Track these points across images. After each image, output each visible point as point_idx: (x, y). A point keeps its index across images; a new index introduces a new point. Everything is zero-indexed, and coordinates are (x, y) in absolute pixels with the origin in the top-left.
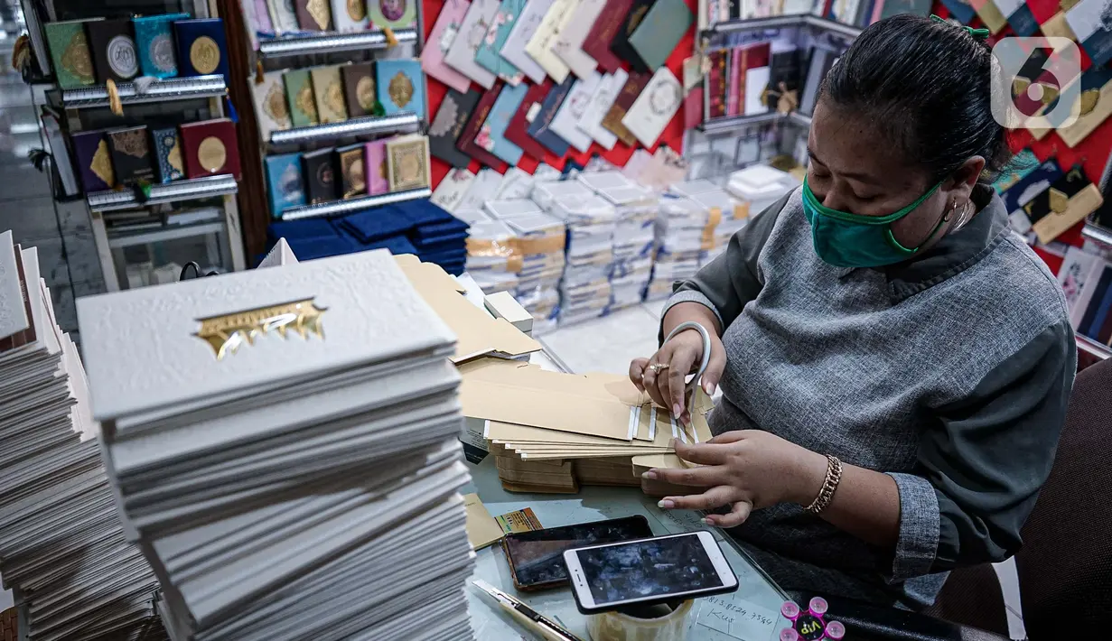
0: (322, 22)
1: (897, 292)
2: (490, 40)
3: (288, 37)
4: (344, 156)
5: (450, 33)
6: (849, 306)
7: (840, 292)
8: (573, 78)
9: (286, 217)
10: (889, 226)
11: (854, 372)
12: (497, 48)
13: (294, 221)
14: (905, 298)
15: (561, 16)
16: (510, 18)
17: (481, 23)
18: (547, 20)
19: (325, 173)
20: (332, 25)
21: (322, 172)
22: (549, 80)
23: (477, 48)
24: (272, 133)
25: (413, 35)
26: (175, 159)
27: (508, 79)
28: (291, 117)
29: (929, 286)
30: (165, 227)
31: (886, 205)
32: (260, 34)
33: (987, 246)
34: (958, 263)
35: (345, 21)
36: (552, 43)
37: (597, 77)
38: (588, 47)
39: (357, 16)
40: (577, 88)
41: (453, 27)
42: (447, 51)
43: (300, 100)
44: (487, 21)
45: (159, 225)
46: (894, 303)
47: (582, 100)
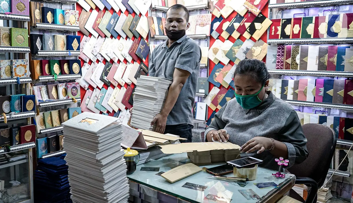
0: (55, 96)
1: (259, 112)
2: (98, 101)
3: (47, 101)
4: (60, 136)
5: (88, 99)
6: (249, 118)
7: (246, 116)
8: (120, 110)
9: (43, 157)
10: (257, 95)
11: (257, 129)
12: (100, 103)
13: (46, 158)
14: (262, 113)
15: (116, 94)
16: (103, 95)
17: (96, 96)
18: (112, 95)
19: (54, 143)
20: (58, 98)
21: (53, 142)
22: (114, 111)
23: (95, 103)
24: (41, 130)
25: (80, 99)
26: (17, 138)
27: (103, 112)
28: (45, 125)
29: (266, 109)
30: (9, 162)
31: (256, 91)
32: (39, 101)
33: (274, 99)
34: (270, 103)
35: (62, 96)
36: (114, 101)
37: (125, 110)
38: (123, 102)
39: (64, 95)
40: (121, 113)
41: (88, 98)
42: (87, 104)
43: (48, 120)
44: (97, 96)
45: (7, 162)
46: (260, 114)
47: (122, 117)
